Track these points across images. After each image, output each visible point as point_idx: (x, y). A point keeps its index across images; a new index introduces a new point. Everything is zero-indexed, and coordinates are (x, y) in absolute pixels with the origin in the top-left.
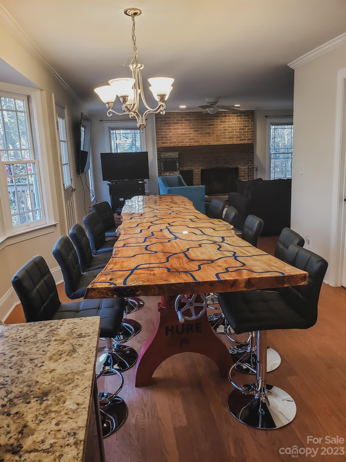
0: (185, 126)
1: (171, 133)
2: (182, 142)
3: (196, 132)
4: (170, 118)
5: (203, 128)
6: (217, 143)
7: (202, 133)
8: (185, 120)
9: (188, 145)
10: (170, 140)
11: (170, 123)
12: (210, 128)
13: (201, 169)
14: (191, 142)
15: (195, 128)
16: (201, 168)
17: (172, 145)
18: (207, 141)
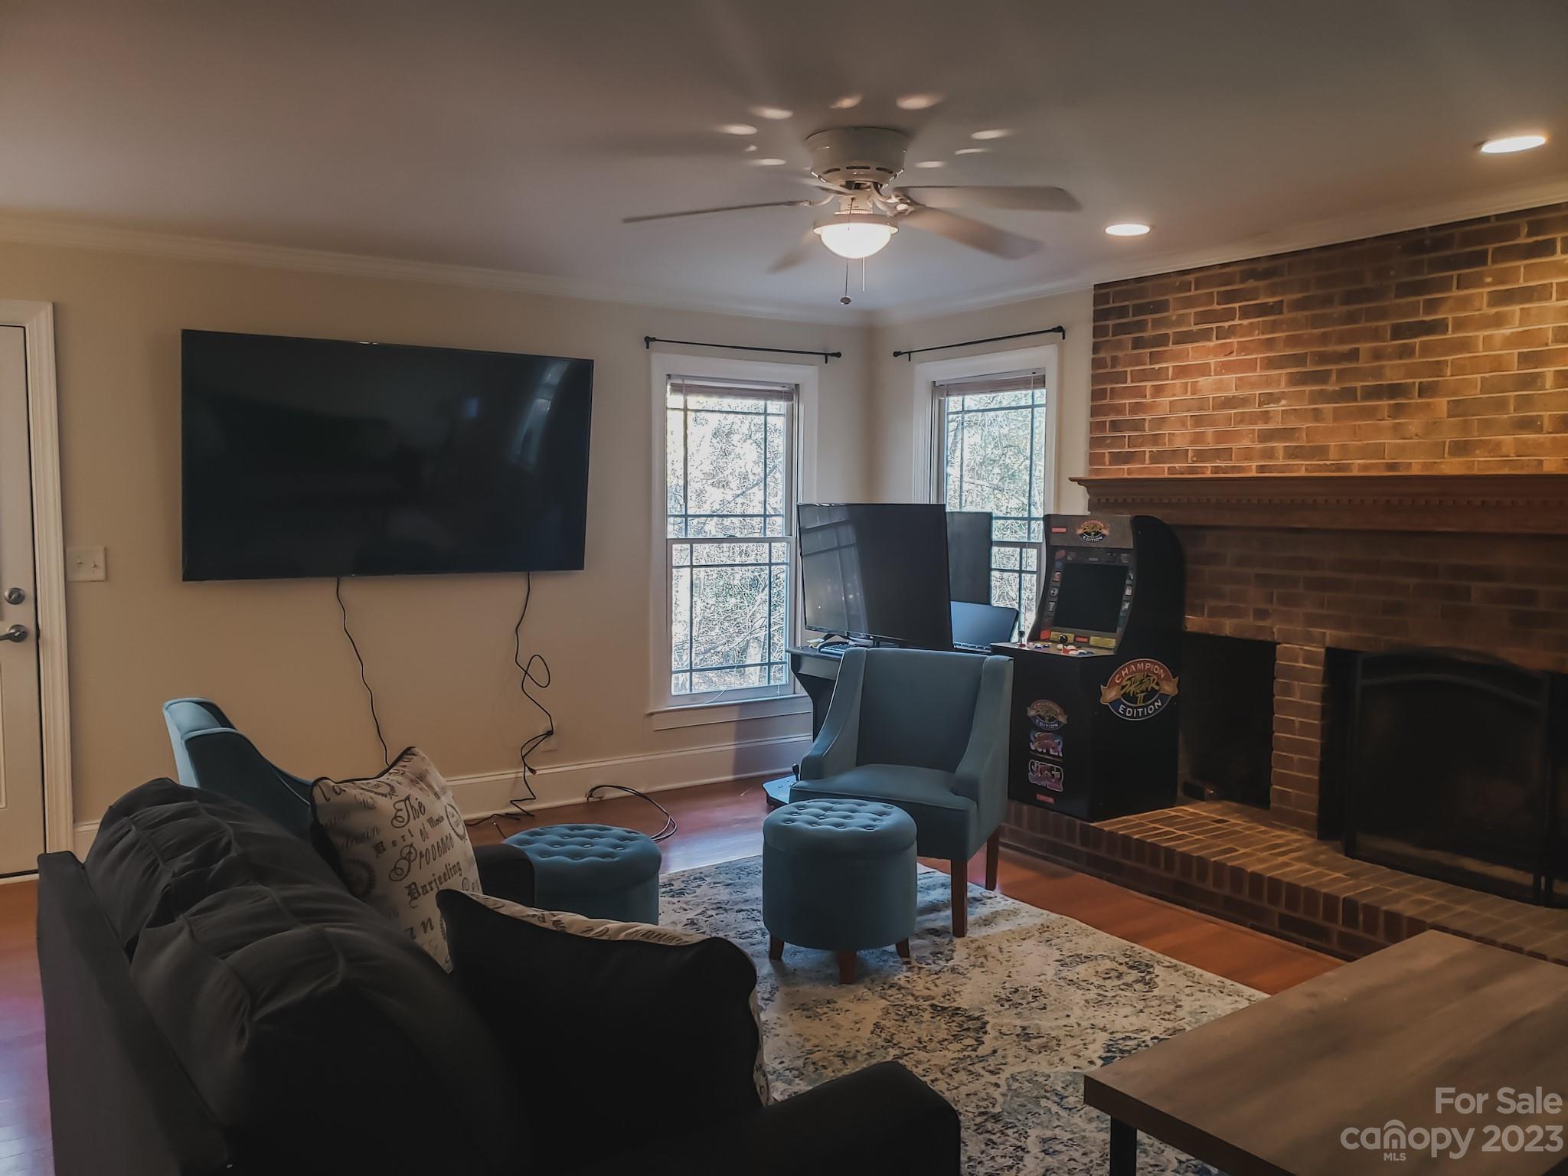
0: (1244, 348)
1: (1165, 400)
2: (1218, 454)
3: (1308, 388)
4: (1162, 307)
5: (1353, 355)
6: (1452, 466)
7: (1349, 394)
8: (1246, 313)
9: (1253, 474)
10: (1156, 439)
11: (1162, 340)
12: (1406, 352)
13: (1328, 642)
14: (1269, 454)
15: (1299, 360)
16: (1331, 635)
17: (1163, 470)
18: (1378, 451)
